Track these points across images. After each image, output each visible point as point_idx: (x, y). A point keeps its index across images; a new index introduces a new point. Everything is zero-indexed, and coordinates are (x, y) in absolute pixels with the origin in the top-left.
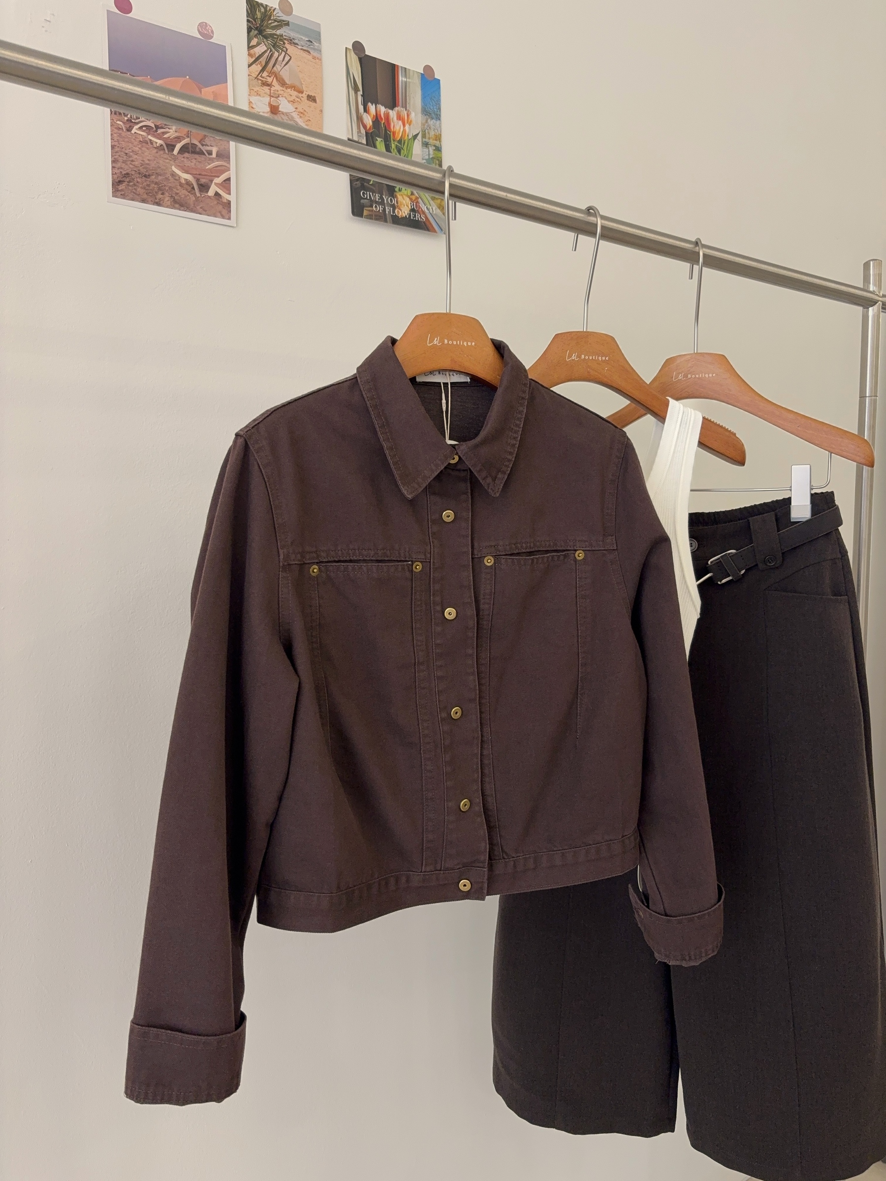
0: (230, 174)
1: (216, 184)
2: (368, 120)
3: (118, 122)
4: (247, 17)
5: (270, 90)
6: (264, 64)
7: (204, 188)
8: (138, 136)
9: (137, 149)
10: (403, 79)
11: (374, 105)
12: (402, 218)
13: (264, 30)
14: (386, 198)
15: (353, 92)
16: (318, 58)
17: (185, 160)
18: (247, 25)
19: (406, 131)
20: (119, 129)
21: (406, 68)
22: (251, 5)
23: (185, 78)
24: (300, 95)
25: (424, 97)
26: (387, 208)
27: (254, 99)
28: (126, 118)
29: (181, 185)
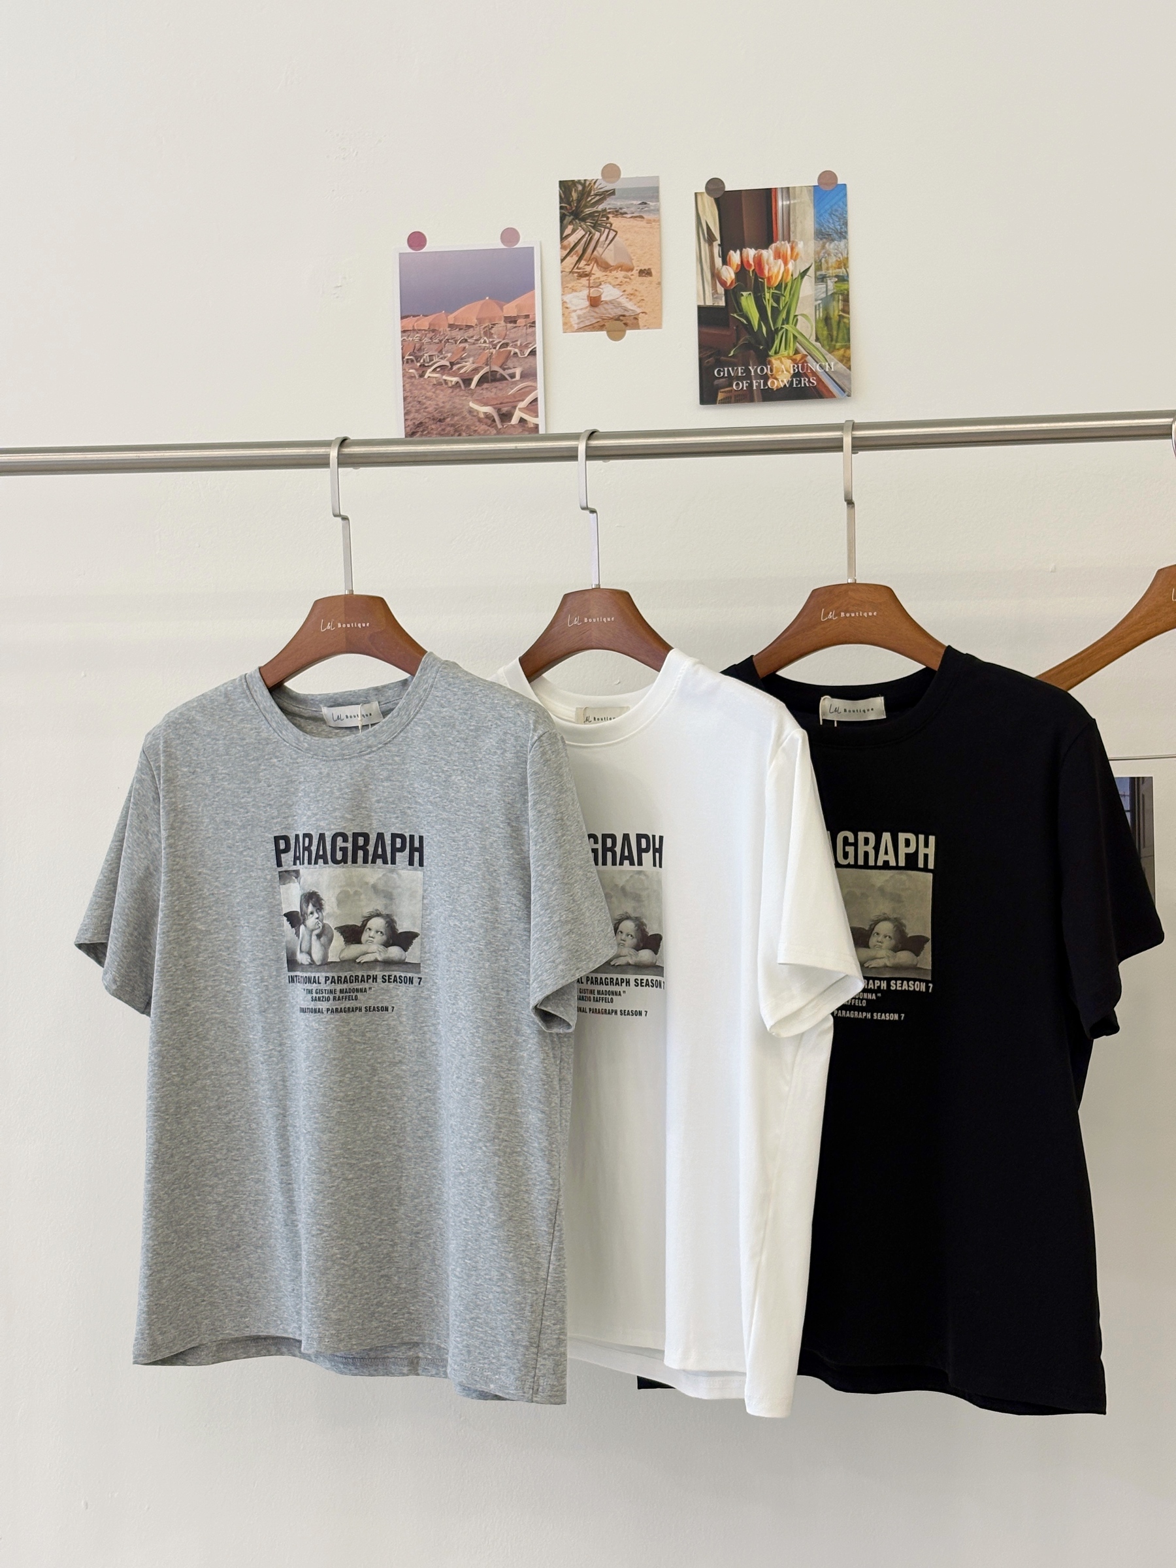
0: (537, 395)
1: (519, 409)
2: (729, 274)
3: (411, 371)
4: (560, 203)
5: (589, 280)
6: (580, 252)
7: (506, 417)
8: (431, 380)
9: (429, 394)
10: (785, 203)
11: (738, 252)
12: (779, 390)
13: (582, 212)
14: (753, 368)
15: (707, 245)
16: (654, 221)
17: (484, 392)
18: (560, 213)
19: (788, 270)
20: (412, 377)
21: (788, 188)
22: (565, 188)
23: (482, 302)
24: (629, 274)
25: (818, 216)
26: (754, 382)
27: (568, 298)
28: (419, 364)
29: (480, 420)
